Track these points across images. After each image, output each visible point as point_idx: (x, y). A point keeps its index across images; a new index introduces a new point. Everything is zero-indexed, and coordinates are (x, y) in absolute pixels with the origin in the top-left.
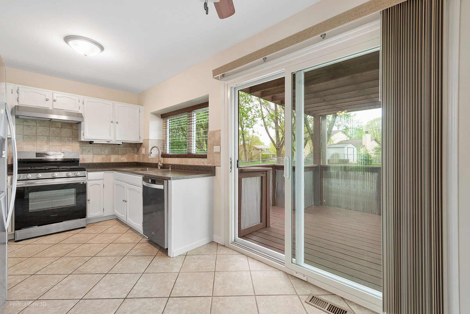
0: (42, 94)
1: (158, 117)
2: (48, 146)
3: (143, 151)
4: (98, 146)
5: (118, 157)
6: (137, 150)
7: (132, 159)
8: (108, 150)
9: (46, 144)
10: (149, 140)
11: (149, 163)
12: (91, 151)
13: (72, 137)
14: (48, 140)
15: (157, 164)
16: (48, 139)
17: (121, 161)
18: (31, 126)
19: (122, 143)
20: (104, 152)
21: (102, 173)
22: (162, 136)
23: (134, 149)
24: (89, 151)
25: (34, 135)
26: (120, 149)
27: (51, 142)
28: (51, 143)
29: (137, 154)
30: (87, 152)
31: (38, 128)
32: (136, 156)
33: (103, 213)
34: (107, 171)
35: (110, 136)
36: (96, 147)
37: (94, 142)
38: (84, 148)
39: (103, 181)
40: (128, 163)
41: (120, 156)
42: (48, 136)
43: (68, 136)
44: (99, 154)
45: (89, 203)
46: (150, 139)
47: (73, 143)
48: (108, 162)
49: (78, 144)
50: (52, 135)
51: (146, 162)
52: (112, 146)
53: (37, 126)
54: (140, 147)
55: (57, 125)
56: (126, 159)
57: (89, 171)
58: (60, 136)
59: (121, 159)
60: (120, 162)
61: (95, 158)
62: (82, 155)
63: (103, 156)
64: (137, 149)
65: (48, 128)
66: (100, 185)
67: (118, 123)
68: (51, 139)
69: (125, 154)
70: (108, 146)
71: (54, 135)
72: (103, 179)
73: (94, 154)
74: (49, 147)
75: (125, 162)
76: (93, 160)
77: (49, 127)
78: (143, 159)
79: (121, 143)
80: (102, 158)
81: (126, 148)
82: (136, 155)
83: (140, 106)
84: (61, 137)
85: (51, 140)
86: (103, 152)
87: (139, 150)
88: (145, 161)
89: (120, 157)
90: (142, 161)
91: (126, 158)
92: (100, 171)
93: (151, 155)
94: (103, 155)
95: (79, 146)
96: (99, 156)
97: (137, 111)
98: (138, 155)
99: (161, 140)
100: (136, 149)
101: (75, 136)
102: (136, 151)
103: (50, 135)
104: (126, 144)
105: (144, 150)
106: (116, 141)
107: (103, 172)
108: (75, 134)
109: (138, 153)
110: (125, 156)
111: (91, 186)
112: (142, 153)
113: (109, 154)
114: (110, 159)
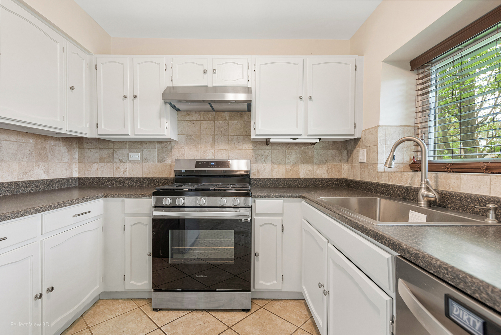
0: (198, 65)
1: (405, 69)
2: (213, 151)
3: (362, 155)
4: (280, 148)
5: (313, 169)
6: (348, 154)
7: (337, 174)
8: (295, 156)
9: (211, 148)
10: (380, 129)
11: (378, 185)
12: (269, 157)
13: (243, 135)
14: (214, 142)
15: (417, 190)
16: (213, 139)
17: (317, 176)
18: (195, 121)
19: (320, 139)
20: (289, 160)
21: (280, 201)
22: (413, 115)
23: (341, 153)
24: (266, 158)
25: (197, 134)
26: (315, 153)
27: (216, 144)
28: (216, 147)
29: (347, 161)
30: (264, 159)
31: (202, 123)
32: (345, 167)
33: (282, 284)
34: (290, 197)
35: (297, 126)
36: (276, 151)
37: (271, 140)
38: (259, 152)
39: (281, 218)
40: (329, 180)
41: (315, 167)
42: (213, 135)
43: (237, 134)
44: (280, 164)
45: (258, 260)
46: (381, 126)
47: (244, 145)
48: (295, 177)
49: (251, 146)
50: (217, 134)
51: (369, 180)
52: (302, 149)
53: (200, 120)
54: (355, 148)
55: (224, 117)
56: (325, 172)
57: (258, 197)
58: (227, 134)
59: (318, 172)
60: (316, 178)
61: (275, 170)
62: (256, 165)
63: (288, 167)
64: (348, 152)
65: (213, 122)
66: (276, 225)
67: (313, 98)
68: (217, 139)
69: (324, 163)
70: (296, 147)
71: (220, 133)
72: (281, 215)
73: (274, 163)
74: (214, 153)
75: (325, 179)
76: (272, 174)
77: (215, 121)
78: (361, 174)
79: (318, 141)
80: (286, 170)
81: (326, 151)
82: (346, 165)
83: (356, 56)
84: (229, 135)
85: (216, 141)
86: (287, 160)
87: (351, 154)
88: (368, 178)
89: (315, 169)
90: (358, 179)
91: (327, 171)
92: (276, 197)
93: (393, 163)
94: (286, 165)
95: (252, 149)
96: (281, 166)
97: (351, 67)
98: (349, 166)
99: (410, 126)
100: (345, 152)
101: (246, 133)
102: (345, 156)
103: (216, 134)
104: (327, 142)
105: (365, 154)
106: (308, 135)
107: (282, 200)
108: (247, 129)
109: (350, 160)
110: (324, 166)
111: (261, 225)
112: (360, 161)
113: (297, 163)
114: (298, 173)
